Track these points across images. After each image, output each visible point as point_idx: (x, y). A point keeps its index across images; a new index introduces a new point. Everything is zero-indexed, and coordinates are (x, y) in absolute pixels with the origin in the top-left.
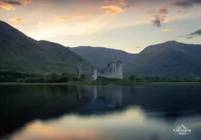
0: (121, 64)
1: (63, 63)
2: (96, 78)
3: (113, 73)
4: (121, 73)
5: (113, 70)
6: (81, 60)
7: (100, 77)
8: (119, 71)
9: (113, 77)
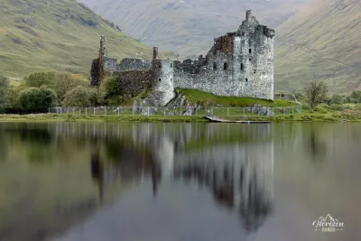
0: (267, 41)
1: (19, 34)
2: (170, 95)
3: (238, 74)
4: (269, 77)
5: (237, 65)
6: (91, 24)
7: (186, 91)
8: (261, 67)
9: (239, 89)
